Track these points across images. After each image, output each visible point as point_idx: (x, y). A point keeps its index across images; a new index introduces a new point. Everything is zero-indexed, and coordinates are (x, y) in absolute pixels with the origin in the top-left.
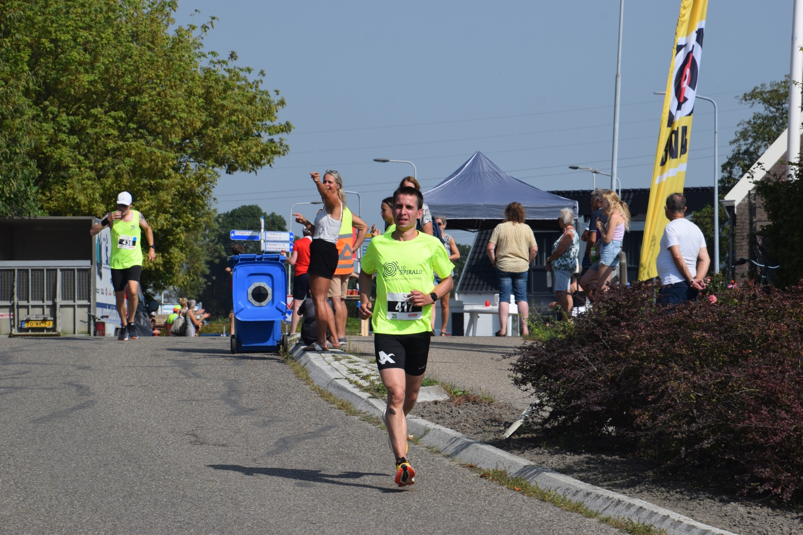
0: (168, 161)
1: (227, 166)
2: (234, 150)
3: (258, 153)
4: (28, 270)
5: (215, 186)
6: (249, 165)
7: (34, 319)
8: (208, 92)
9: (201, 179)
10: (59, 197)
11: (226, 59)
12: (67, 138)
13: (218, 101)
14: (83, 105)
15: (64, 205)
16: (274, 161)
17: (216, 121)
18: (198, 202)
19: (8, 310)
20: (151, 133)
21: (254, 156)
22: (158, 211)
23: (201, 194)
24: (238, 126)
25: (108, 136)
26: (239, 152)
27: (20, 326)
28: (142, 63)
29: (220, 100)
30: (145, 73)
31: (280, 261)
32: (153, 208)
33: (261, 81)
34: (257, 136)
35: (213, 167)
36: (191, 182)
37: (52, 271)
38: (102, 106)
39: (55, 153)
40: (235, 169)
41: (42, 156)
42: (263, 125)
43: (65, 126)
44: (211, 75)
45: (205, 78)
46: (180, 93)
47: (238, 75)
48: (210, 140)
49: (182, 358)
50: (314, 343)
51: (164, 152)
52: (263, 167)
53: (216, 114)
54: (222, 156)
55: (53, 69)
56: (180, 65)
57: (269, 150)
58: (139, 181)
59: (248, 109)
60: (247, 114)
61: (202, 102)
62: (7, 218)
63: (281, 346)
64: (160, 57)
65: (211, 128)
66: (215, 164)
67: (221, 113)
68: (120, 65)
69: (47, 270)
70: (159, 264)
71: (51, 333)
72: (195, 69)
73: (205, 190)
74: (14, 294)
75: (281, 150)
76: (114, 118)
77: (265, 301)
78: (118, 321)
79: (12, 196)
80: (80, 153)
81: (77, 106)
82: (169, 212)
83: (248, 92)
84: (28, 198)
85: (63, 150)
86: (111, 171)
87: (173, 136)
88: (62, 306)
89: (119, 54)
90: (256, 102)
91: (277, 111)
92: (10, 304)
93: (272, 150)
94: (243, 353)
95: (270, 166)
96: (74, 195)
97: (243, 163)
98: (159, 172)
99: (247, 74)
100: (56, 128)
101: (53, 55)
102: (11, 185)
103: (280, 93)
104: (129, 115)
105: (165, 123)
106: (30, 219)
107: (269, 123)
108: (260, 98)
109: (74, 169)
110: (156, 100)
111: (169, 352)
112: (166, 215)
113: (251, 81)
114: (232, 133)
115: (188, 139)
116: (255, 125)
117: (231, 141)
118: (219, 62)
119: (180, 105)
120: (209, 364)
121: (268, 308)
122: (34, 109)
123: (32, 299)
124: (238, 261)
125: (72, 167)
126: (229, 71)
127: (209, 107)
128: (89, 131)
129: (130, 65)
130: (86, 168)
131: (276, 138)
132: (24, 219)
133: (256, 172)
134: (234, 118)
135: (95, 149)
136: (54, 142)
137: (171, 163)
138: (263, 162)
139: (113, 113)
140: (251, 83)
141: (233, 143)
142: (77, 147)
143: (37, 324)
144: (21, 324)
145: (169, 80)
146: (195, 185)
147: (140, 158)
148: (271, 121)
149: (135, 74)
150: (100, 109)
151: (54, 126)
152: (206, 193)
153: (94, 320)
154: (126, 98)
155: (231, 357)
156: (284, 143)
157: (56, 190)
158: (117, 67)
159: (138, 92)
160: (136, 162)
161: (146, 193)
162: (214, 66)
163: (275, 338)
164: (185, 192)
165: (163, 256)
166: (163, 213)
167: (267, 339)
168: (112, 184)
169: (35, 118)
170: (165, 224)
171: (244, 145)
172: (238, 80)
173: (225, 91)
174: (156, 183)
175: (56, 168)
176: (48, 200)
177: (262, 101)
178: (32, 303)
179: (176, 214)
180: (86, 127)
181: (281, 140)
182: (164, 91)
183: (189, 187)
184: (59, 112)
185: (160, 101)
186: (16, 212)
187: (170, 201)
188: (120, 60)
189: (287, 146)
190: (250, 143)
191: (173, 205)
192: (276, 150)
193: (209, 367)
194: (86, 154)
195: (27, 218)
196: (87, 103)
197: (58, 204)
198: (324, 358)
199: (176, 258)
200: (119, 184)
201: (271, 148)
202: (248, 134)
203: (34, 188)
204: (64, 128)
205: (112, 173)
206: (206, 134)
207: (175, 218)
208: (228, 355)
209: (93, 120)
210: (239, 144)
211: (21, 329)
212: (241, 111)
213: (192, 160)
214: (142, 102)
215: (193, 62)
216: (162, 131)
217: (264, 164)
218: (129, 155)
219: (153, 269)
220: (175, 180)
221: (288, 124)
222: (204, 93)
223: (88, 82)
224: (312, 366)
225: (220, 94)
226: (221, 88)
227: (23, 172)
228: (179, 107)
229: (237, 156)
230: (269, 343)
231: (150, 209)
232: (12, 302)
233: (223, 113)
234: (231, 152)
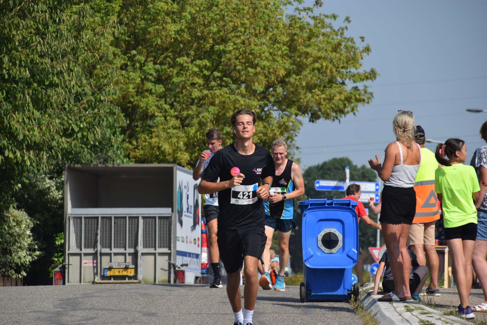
1: (310, 115)
2: (317, 97)
3: (342, 101)
4: (111, 217)
5: (297, 134)
6: (332, 113)
7: (117, 267)
8: (292, 40)
9: (284, 128)
10: (145, 146)
11: (311, 6)
12: (153, 87)
13: (302, 49)
14: (169, 54)
15: (150, 154)
16: (358, 109)
17: (300, 68)
19: (91, 257)
20: (235, 81)
21: (337, 104)
24: (322, 73)
25: (193, 84)
26: (322, 100)
27: (102, 274)
28: (227, 11)
29: (304, 48)
30: (231, 21)
31: (351, 207)
33: (347, 28)
34: (341, 84)
35: (296, 115)
36: (273, 130)
37: (134, 219)
38: (188, 55)
39: (142, 102)
40: (318, 117)
41: (130, 105)
42: (347, 73)
43: (151, 75)
44: (296, 22)
45: (290, 25)
46: (265, 41)
47: (322, 22)
48: (293, 87)
50: (391, 293)
51: (247, 101)
52: (347, 115)
53: (299, 62)
54: (305, 104)
55: (142, 19)
56: (264, 12)
57: (353, 97)
58: (222, 130)
59: (332, 56)
60: (331, 61)
61: (285, 50)
62: (92, 166)
63: (352, 296)
64: (246, 5)
65: (294, 76)
66: (298, 112)
67: (304, 61)
68: (206, 14)
69: (130, 217)
71: (132, 281)
72: (280, 17)
73: (288, 138)
74: (97, 241)
75: (366, 98)
76: (199, 66)
77: (336, 248)
78: (198, 270)
79: (97, 144)
80: (166, 103)
81: (165, 55)
83: (333, 39)
84: (112, 146)
85: (150, 99)
86: (195, 119)
87: (256, 84)
88: (143, 254)
89: (206, 3)
90: (341, 49)
91: (362, 58)
92: (94, 252)
93: (356, 98)
94: (313, 302)
95: (354, 114)
96: (159, 143)
97: (325, 111)
99: (332, 21)
100: (143, 77)
101: (143, 6)
102: (95, 132)
103: (365, 39)
104: (215, 64)
105: (248, 72)
106: (113, 167)
107: (353, 70)
108: (345, 46)
109: (159, 118)
110: (241, 48)
113: (336, 29)
114: (315, 81)
115: (272, 87)
116: (339, 72)
117: (314, 89)
118: (305, 10)
119: (264, 53)
120: (276, 312)
121: (338, 255)
122: (122, 58)
123: (115, 247)
124: (308, 206)
125: (157, 116)
126: (314, 18)
127: (293, 55)
128: (175, 80)
129: (216, 15)
130: (172, 116)
131: (360, 85)
132: (108, 167)
133: (340, 121)
134: (317, 65)
135: (181, 98)
136: (141, 92)
138: (346, 110)
139: (198, 62)
141: (316, 91)
142: (162, 96)
143: (119, 272)
144: (104, 272)
145: (254, 28)
146: (278, 134)
147: (224, 107)
148: (356, 69)
149: (222, 23)
150: (185, 58)
151: (141, 75)
153: (175, 269)
154: (212, 47)
155: (300, 306)
156: (369, 90)
157: (143, 139)
158: (203, 16)
159: (224, 40)
160: (220, 110)
162: (299, 14)
163: (346, 287)
164: (268, 141)
167: (337, 288)
168: (196, 132)
169: (124, 67)
171: (327, 93)
172: (323, 27)
173: (309, 38)
175: (143, 117)
176: (135, 148)
177: (347, 48)
178: (114, 250)
180: (172, 75)
181: (366, 87)
182: (248, 39)
183: (271, 135)
184: (146, 61)
185: (244, 49)
186: (102, 160)
188: (207, 8)
189: (371, 94)
190: (334, 90)
192: (360, 97)
193: (276, 315)
194: (173, 103)
195: (110, 165)
196: (174, 52)
197: (144, 152)
198: (395, 308)
201: (355, 96)
202: (331, 81)
203: (120, 136)
204: (150, 77)
205: (197, 122)
206: (289, 82)
208: (297, 304)
209: (179, 68)
210: (322, 92)
211: (103, 277)
212: (325, 58)
213: (275, 108)
214: (227, 51)
215: (279, 10)
216: (245, 79)
217: (348, 112)
218: (213, 104)
221: (373, 71)
222: (289, 41)
223: (174, 31)
224: (382, 317)
225: (304, 41)
226: (305, 35)
227: (107, 120)
228: (263, 55)
229: (319, 104)
230: (340, 292)
232: (96, 250)
233: (306, 60)
234: (314, 100)
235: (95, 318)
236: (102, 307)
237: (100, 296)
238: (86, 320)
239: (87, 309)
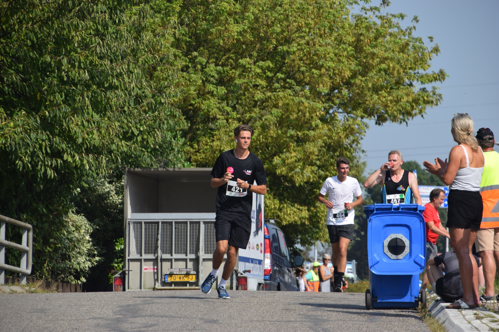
0: (316, 112)
1: (376, 117)
2: (384, 99)
3: (410, 103)
4: (172, 222)
5: (363, 137)
6: (399, 116)
7: (178, 273)
8: (358, 40)
9: (349, 131)
10: (206, 149)
11: (378, 6)
12: (215, 89)
13: (369, 50)
14: (232, 55)
15: (211, 157)
16: (426, 111)
17: (366, 69)
18: (346, 155)
19: (152, 263)
20: (299, 83)
21: (404, 106)
22: (304, 164)
23: (349, 146)
24: (388, 75)
25: (256, 86)
26: (389, 102)
27: (163, 280)
28: (291, 11)
29: (370, 48)
30: (295, 21)
31: (418, 212)
32: (299, 160)
33: (415, 28)
34: (408, 85)
35: (362, 117)
36: (339, 133)
37: (196, 224)
38: (251, 56)
39: (204, 104)
40: (385, 120)
41: (191, 107)
42: (415, 74)
43: (213, 76)
44: (362, 22)
45: (356, 25)
46: (330, 41)
47: (389, 22)
48: (359, 89)
49: (314, 313)
50: (459, 301)
51: (312, 103)
52: (414, 118)
53: (365, 63)
54: (371, 106)
55: (203, 20)
56: (329, 12)
57: (421, 99)
58: (286, 133)
59: (399, 57)
60: (399, 62)
61: (351, 51)
62: (152, 170)
63: (420, 303)
64: (310, 5)
65: (360, 77)
66: (364, 114)
67: (371, 61)
68: (270, 14)
69: (191, 223)
70: (305, 218)
71: (193, 287)
72: (346, 16)
73: (353, 141)
74: (158, 247)
75: (434, 100)
76: (261, 68)
77: (402, 254)
78: (261, 276)
79: (157, 147)
80: (228, 105)
81: (227, 56)
82: (315, 164)
83: (400, 39)
84: (173, 149)
85: (211, 101)
86: (258, 122)
87: (321, 86)
88: (204, 260)
89: (269, 3)
90: (408, 50)
91: (430, 59)
92: (154, 258)
93: (424, 100)
94: (379, 309)
95: (422, 116)
96: (221, 147)
97: (392, 113)
98: (306, 123)
99: (399, 21)
100: (204, 79)
101: (204, 6)
102: (156, 135)
103: (434, 40)
104: (278, 65)
105: (313, 73)
106: (174, 171)
107: (421, 71)
108: (413, 46)
109: (221, 121)
110: (305, 48)
111: (301, 306)
112: (313, 168)
113: (404, 29)
114: (381, 82)
115: (337, 89)
116: (407, 73)
117: (381, 91)
118: (371, 9)
119: (329, 54)
120: (341, 320)
121: (405, 261)
122: (183, 59)
123: (175, 253)
124: (373, 211)
125: (219, 119)
126: (381, 18)
127: (359, 56)
128: (237, 81)
129: (280, 14)
130: (234, 119)
131: (429, 87)
132: (169, 171)
133: (407, 123)
134: (383, 66)
135: (244, 100)
136: (202, 94)
137: (318, 113)
138: (414, 112)
139: (261, 63)
140: (404, 30)
141: (383, 93)
142: (225, 98)
143: (180, 278)
144: (164, 279)
145: (319, 29)
146: (343, 137)
147: (287, 109)
148: (424, 70)
149: (285, 23)
150: (248, 59)
151: (202, 77)
152: (354, 145)
153: (237, 275)
154: (275, 48)
155: (365, 313)
156: (438, 92)
157: (204, 142)
158: (266, 16)
159: (288, 41)
160: (283, 112)
161: (293, 145)
162: (366, 13)
163: (413, 294)
164: (332, 144)
165: (309, 210)
166: (309, 165)
167: (404, 295)
168: (259, 135)
169: (185, 69)
170: (311, 176)
171: (394, 95)
172: (390, 27)
173: (376, 39)
174: (304, 134)
175: (205, 120)
176: (196, 152)
177: (415, 48)
178: (175, 256)
179: (323, 166)
180: (234, 77)
181: (434, 88)
182: (313, 39)
183: (336, 138)
184: (208, 62)
185: (308, 50)
186: (162, 164)
187: (317, 153)
188: (270, 8)
189: (440, 95)
190: (401, 93)
191: (320, 157)
192: (429, 99)
193: (340, 323)
194: (235, 105)
195: (171, 169)
196: (236, 53)
197: (206, 156)
198: (464, 316)
199: (322, 212)
200: (265, 136)
201: (423, 97)
202: (398, 83)
203: (181, 139)
204: (212, 79)
205: (259, 124)
206: (355, 83)
207: (322, 170)
208: (362, 311)
209: (241, 70)
210: (389, 93)
211: (164, 283)
212: (392, 59)
213: (340, 110)
214: (291, 51)
215: (344, 10)
216: (309, 81)
217: (416, 114)
218: (276, 106)
219: (299, 223)
220: (323, 132)
221: (441, 72)
222: (355, 41)
223: (237, 32)
224: (451, 325)
225: (371, 41)
226: (372, 35)
227: (168, 123)
228: (327, 56)
229: (386, 106)
230: (407, 299)
231: (296, 161)
232: (156, 255)
233: (373, 61)
234: (381, 102)
235: (155, 325)
236: (162, 314)
237: (160, 303)
238: (146, 327)
239: (147, 316)
